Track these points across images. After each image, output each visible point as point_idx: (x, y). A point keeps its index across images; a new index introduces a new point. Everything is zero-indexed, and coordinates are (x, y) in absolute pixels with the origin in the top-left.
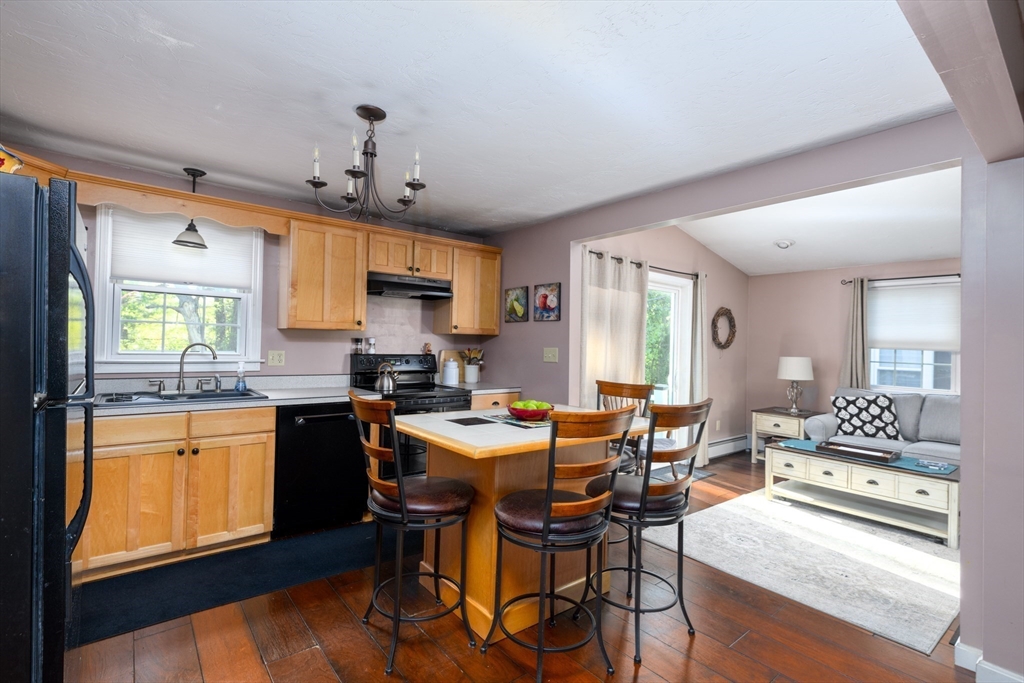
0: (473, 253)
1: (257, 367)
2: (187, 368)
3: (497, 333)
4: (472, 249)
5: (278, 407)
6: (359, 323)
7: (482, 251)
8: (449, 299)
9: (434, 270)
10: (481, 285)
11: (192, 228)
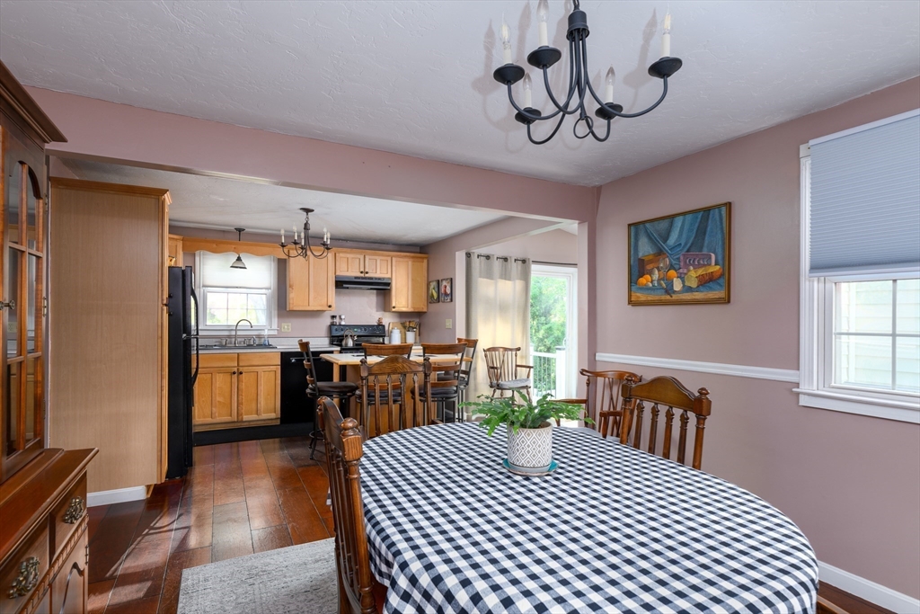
0: (406, 260)
1: (275, 333)
2: (239, 333)
3: (425, 310)
4: (405, 256)
5: (282, 353)
6: (330, 306)
7: (413, 257)
8: (390, 290)
9: (378, 272)
10: (412, 280)
11: (239, 259)
